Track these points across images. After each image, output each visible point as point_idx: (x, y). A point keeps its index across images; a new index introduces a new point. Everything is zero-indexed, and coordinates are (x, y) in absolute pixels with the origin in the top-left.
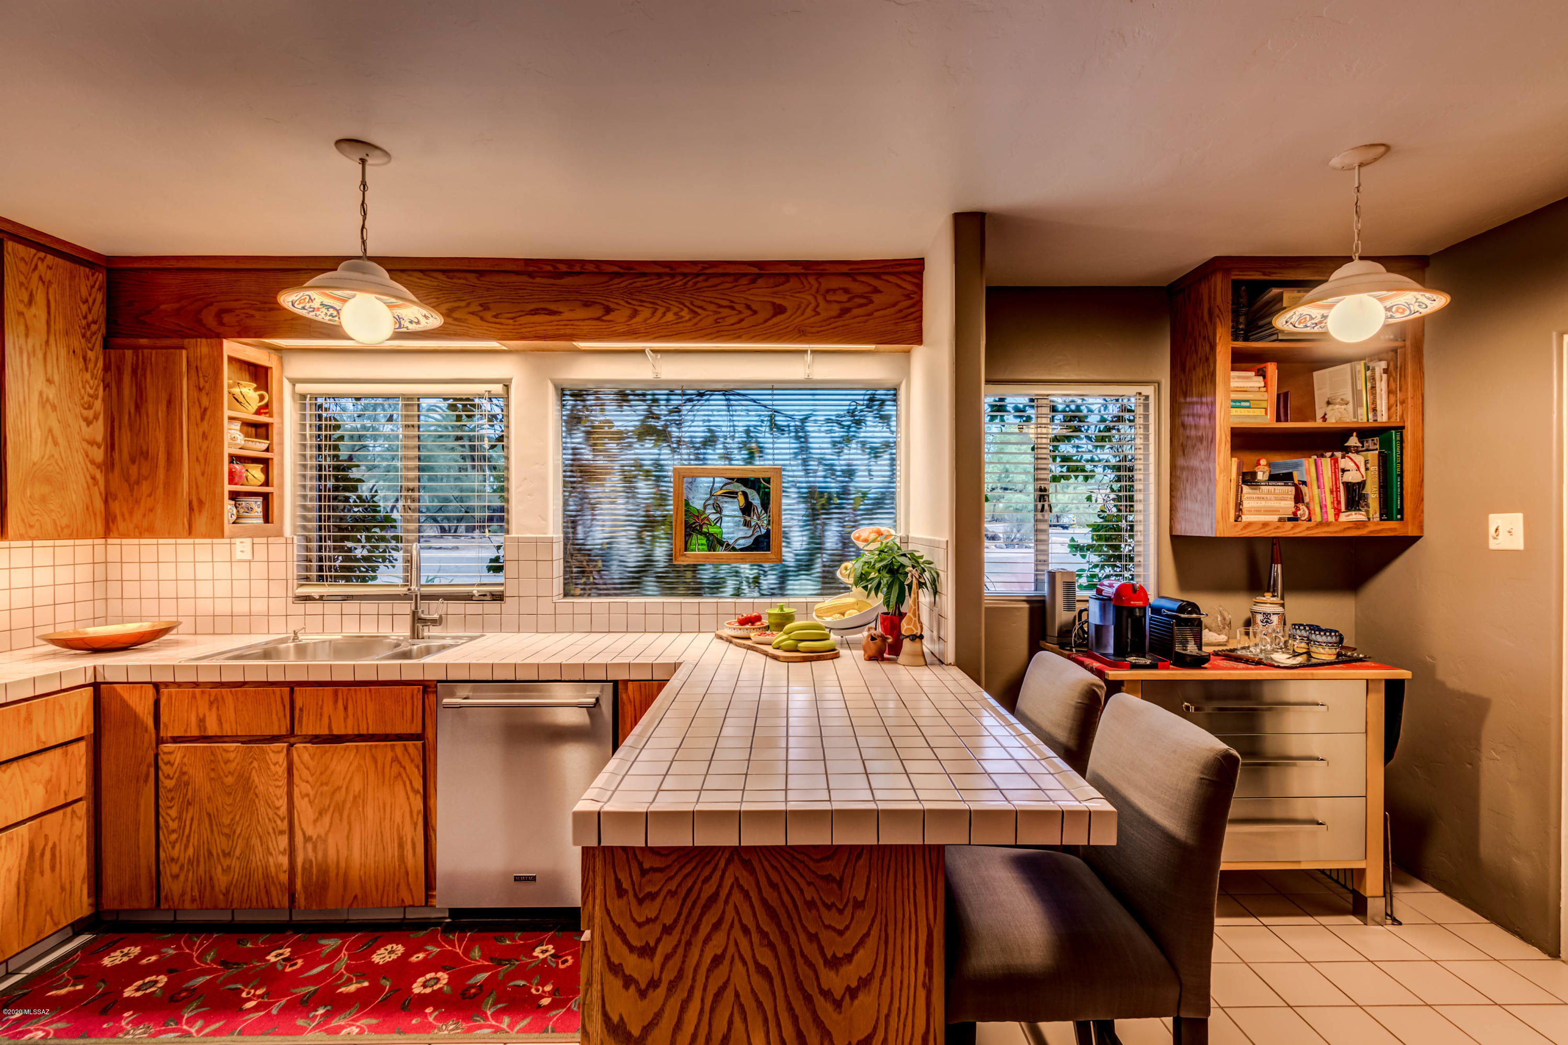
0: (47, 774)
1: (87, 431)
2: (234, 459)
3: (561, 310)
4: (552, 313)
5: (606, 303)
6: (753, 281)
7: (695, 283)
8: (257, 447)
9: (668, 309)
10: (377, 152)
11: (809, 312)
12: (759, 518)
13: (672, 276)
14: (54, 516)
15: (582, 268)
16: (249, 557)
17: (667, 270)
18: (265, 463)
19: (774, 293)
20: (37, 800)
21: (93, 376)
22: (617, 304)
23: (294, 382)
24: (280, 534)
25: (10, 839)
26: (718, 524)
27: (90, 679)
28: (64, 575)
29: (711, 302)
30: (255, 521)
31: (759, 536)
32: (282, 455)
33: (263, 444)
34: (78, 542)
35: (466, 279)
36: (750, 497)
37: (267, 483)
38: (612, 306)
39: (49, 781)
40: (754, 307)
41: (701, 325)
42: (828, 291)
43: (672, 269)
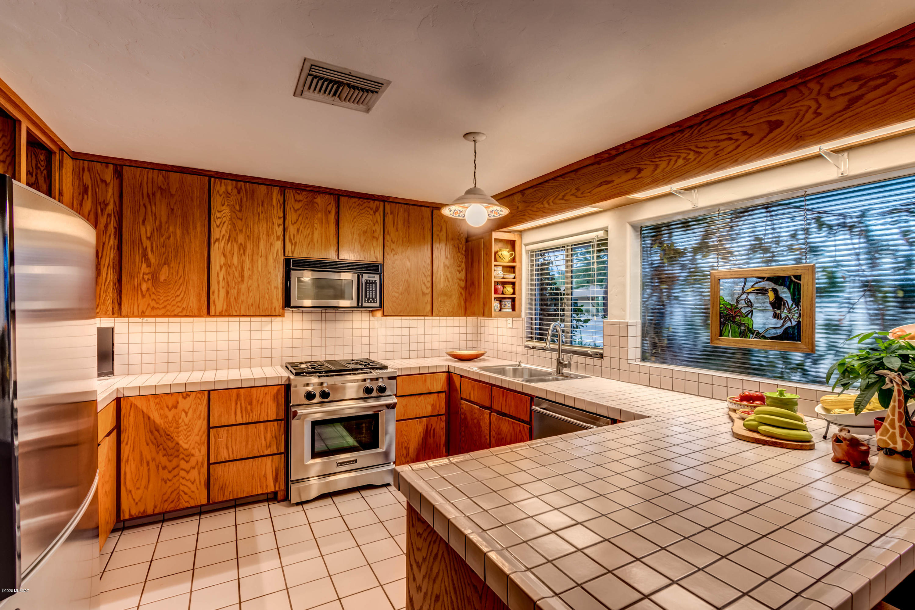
0: (432, 402)
1: (459, 275)
2: (497, 283)
3: (613, 179)
4: (608, 182)
5: (638, 166)
6: (750, 110)
7: (699, 131)
8: (510, 277)
9: (679, 157)
10: (481, 135)
11: (809, 115)
12: (789, 311)
13: (682, 131)
14: (447, 308)
15: (624, 148)
16: (511, 326)
17: (677, 129)
18: (513, 284)
19: (770, 112)
20: (428, 411)
21: (462, 254)
22: (645, 164)
23: (526, 245)
24: (520, 316)
25: (420, 422)
26: (749, 316)
27: (447, 370)
28: (463, 330)
29: (712, 141)
30: (508, 310)
31: (788, 328)
32: (521, 280)
33: (511, 276)
34: (455, 318)
35: (570, 177)
36: (780, 292)
37: (514, 293)
38: (642, 167)
39: (433, 405)
40: (750, 132)
41: (704, 160)
42: (831, 89)
43: (680, 126)
